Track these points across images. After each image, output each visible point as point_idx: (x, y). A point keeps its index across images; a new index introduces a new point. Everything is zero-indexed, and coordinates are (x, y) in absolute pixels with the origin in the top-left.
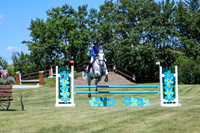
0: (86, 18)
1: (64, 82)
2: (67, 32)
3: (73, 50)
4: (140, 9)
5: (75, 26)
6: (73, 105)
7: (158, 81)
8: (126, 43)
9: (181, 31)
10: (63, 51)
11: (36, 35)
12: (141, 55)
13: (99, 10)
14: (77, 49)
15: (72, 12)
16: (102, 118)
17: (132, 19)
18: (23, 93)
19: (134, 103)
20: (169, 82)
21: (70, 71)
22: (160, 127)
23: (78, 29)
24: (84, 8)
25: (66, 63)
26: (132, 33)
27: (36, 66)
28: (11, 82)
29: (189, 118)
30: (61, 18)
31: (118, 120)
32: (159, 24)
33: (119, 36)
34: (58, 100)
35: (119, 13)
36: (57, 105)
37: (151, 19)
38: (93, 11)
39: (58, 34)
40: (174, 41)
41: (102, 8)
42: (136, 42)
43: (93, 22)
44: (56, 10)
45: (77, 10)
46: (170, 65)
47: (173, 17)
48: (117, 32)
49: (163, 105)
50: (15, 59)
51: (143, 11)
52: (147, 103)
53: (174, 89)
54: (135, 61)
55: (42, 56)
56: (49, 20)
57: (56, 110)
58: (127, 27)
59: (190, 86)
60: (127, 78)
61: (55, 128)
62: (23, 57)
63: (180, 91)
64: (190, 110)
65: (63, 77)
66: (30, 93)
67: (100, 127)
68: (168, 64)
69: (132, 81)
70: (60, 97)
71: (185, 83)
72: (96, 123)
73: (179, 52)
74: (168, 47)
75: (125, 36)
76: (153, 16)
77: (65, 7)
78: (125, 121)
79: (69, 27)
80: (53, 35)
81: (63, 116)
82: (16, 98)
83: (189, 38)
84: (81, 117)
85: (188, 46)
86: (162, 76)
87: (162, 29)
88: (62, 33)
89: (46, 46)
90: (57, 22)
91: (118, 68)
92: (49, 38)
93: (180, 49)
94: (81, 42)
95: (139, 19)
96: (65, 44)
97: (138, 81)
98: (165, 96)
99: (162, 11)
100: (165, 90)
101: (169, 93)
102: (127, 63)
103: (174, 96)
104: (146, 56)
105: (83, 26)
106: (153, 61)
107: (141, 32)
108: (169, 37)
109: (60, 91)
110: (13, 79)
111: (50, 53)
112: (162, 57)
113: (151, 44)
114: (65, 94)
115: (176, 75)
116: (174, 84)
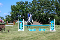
0: (28, 5)
1: (21, 24)
2: (22, 9)
3: (24, 14)
4: (44, 2)
5: (24, 7)
6: (24, 31)
7: (49, 24)
8: (39, 13)
9: (56, 9)
10: (21, 15)
11: (12, 10)
12: (44, 16)
13: (31, 3)
14: (25, 14)
15: (23, 3)
16: (32, 35)
17: (41, 5)
18: (9, 27)
19: (42, 30)
20: (52, 24)
21: (23, 21)
22: (50, 38)
23: (25, 8)
24: (27, 2)
25: (22, 18)
26: (41, 9)
27: (13, 19)
28: (5, 24)
29: (58, 35)
30: (20, 5)
31: (37, 35)
32: (49, 7)
33: (38, 10)
34: (19, 29)
35: (37, 3)
36: (19, 31)
37: (47, 5)
38: (30, 3)
39: (19, 10)
40: (54, 12)
41: (32, 2)
42: (43, 12)
43: (30, 6)
44: (19, 3)
45: (25, 3)
46: (53, 19)
47: (54, 5)
48: (37, 9)
49: (50, 31)
50: (6, 17)
51: (45, 3)
52: (46, 30)
53: (54, 26)
54: (42, 18)
55: (14, 16)
56: (16, 5)
57: (19, 32)
58: (40, 7)
59: (59, 25)
60: (40, 23)
61: (18, 38)
62: (9, 16)
63: (56, 27)
64: (59, 33)
65: (21, 22)
66: (11, 27)
67: (32, 37)
68: (52, 19)
69: (41, 24)
70: (20, 28)
71: (57, 24)
72: (30, 36)
73: (55, 15)
74: (52, 14)
75: (39, 10)
76: (48, 4)
77: (21, 2)
78: (39, 36)
79: (22, 8)
80: (18, 10)
81: (21, 34)
82: (7, 29)
83: (59, 11)
84: (26, 34)
85: (58, 13)
86: (50, 22)
87: (50, 8)
88: (20, 9)
89: (15, 13)
90: (19, 6)
91: (37, 20)
92: (17, 11)
93: (56, 14)
94: (26, 12)
95: (44, 5)
96: (21, 12)
97: (43, 24)
98: (51, 28)
99: (50, 3)
100: (51, 27)
101: (52, 27)
102: (40, 18)
103: (54, 28)
104: (45, 16)
105: (27, 7)
106: (48, 18)
107: (44, 9)
108: (53, 11)
109: (20, 27)
110: (6, 23)
111: (17, 15)
112: (50, 17)
113: (47, 13)
114: (21, 27)
115: (55, 22)
116: (54, 25)
